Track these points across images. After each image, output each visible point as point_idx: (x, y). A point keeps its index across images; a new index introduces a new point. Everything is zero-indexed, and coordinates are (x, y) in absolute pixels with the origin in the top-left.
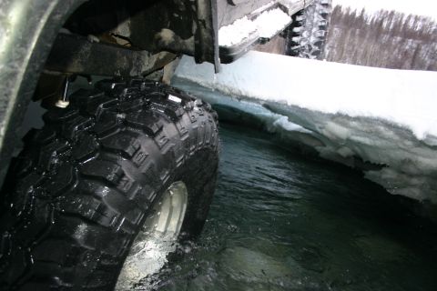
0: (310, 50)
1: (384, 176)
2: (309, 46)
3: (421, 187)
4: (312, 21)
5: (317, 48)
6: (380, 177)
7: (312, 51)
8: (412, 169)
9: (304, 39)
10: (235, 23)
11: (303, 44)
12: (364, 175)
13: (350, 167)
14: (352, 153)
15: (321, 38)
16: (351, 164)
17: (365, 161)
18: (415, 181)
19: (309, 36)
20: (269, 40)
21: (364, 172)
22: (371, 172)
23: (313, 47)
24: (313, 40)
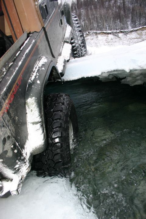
0: (81, 46)
1: (128, 80)
2: (80, 45)
3: (141, 79)
4: (76, 36)
5: (83, 44)
6: (126, 81)
7: (82, 46)
8: (134, 76)
9: (77, 43)
10: (58, 62)
11: (77, 45)
12: (121, 82)
13: (115, 81)
14: (113, 76)
15: (82, 40)
16: (115, 80)
17: (118, 78)
18: (138, 78)
19: (78, 41)
20: (69, 60)
21: (121, 81)
22: (123, 80)
23: (81, 45)
24: (80, 42)
